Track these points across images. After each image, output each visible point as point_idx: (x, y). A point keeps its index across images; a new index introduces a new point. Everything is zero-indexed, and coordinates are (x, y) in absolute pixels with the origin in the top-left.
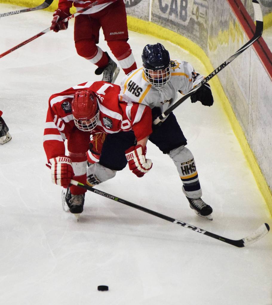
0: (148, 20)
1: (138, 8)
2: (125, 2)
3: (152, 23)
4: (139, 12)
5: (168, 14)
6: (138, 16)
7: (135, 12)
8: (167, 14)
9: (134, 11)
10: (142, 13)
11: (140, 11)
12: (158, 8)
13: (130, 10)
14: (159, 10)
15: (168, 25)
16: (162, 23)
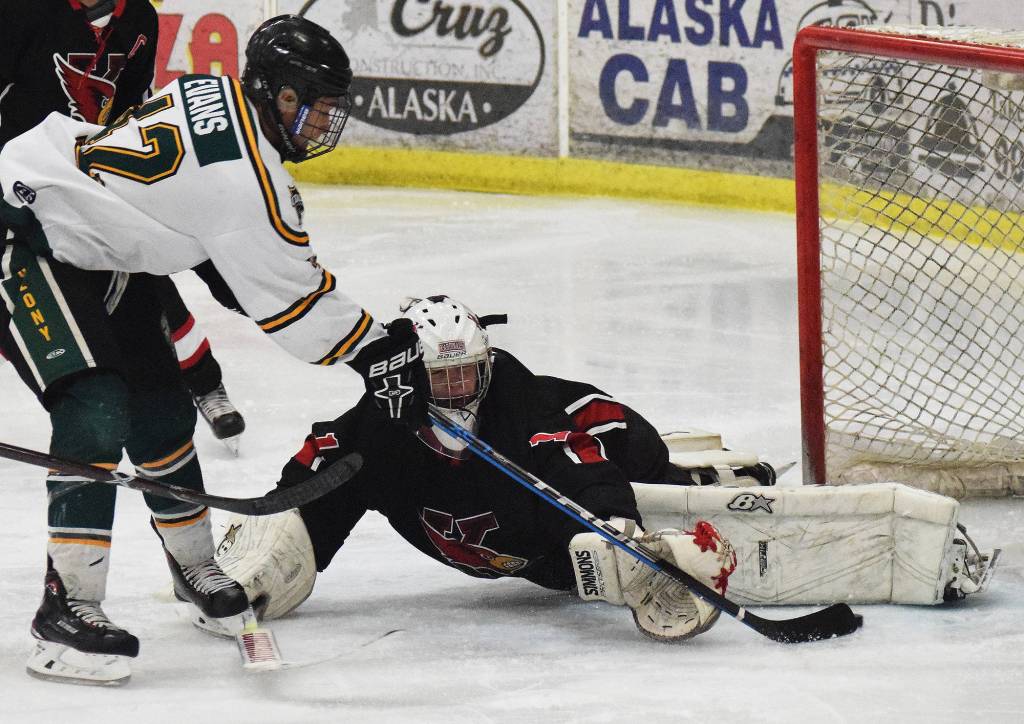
0: (555, 154)
1: (510, 126)
2: (457, 116)
3: (571, 160)
4: (515, 138)
5: (650, 126)
6: (510, 149)
7: (496, 140)
8: (646, 125)
9: (494, 137)
10: (529, 140)
11: (517, 134)
12: (600, 116)
13: (478, 137)
14: (606, 119)
15: (653, 155)
16: (620, 154)
